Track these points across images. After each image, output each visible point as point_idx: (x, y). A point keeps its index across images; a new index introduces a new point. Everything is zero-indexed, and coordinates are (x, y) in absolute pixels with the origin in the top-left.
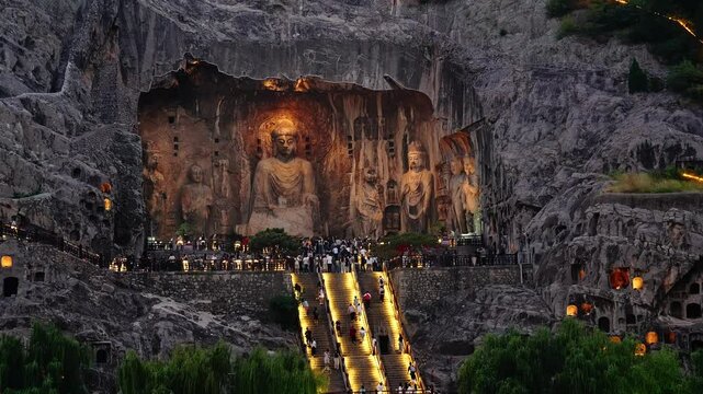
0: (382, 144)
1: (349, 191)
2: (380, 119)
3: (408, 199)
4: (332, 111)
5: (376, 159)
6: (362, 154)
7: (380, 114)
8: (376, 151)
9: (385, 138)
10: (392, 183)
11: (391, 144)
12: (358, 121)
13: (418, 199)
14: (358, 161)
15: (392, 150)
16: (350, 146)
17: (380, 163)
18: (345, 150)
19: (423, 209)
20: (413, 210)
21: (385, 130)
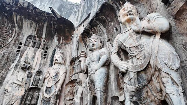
0: (40, 51)
1: (7, 73)
2: (43, 39)
3: (46, 81)
4: (15, 27)
5: (33, 58)
6: (25, 53)
7: (44, 36)
8: (35, 54)
9: (43, 49)
10: (39, 72)
11: (46, 52)
12: (30, 37)
13: (54, 82)
14: (21, 56)
15: (45, 55)
16: (19, 48)
17: (36, 60)
18: (15, 49)
19: (55, 90)
20: (48, 90)
21: (44, 45)
